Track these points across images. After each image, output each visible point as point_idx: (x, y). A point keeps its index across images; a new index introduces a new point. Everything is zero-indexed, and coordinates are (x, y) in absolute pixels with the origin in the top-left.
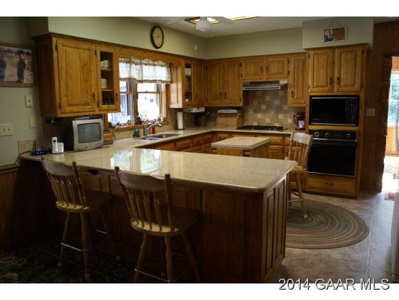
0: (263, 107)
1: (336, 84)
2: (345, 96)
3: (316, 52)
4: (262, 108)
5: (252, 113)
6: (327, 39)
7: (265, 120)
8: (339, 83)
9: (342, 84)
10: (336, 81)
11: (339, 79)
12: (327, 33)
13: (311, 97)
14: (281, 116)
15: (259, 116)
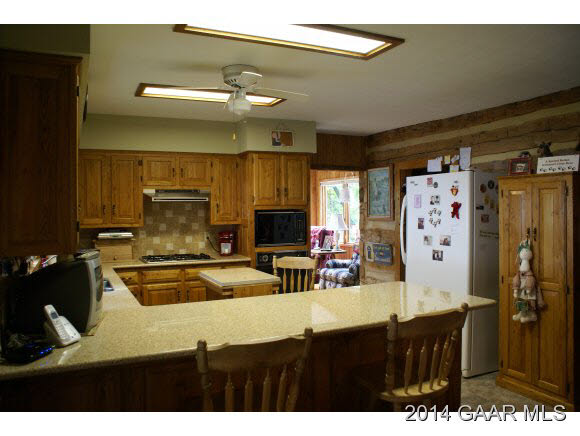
0: (163, 227)
1: (283, 197)
2: (292, 210)
3: (261, 156)
4: (161, 229)
5: (144, 236)
6: (275, 143)
7: (165, 247)
8: (286, 195)
9: (290, 195)
10: (283, 192)
11: (286, 190)
12: (275, 136)
13: (256, 211)
14: (189, 239)
15: (156, 240)
